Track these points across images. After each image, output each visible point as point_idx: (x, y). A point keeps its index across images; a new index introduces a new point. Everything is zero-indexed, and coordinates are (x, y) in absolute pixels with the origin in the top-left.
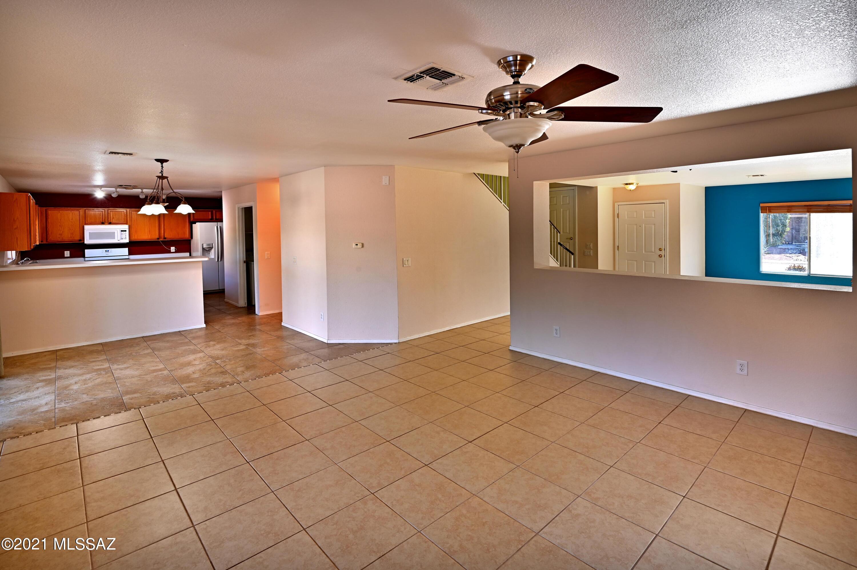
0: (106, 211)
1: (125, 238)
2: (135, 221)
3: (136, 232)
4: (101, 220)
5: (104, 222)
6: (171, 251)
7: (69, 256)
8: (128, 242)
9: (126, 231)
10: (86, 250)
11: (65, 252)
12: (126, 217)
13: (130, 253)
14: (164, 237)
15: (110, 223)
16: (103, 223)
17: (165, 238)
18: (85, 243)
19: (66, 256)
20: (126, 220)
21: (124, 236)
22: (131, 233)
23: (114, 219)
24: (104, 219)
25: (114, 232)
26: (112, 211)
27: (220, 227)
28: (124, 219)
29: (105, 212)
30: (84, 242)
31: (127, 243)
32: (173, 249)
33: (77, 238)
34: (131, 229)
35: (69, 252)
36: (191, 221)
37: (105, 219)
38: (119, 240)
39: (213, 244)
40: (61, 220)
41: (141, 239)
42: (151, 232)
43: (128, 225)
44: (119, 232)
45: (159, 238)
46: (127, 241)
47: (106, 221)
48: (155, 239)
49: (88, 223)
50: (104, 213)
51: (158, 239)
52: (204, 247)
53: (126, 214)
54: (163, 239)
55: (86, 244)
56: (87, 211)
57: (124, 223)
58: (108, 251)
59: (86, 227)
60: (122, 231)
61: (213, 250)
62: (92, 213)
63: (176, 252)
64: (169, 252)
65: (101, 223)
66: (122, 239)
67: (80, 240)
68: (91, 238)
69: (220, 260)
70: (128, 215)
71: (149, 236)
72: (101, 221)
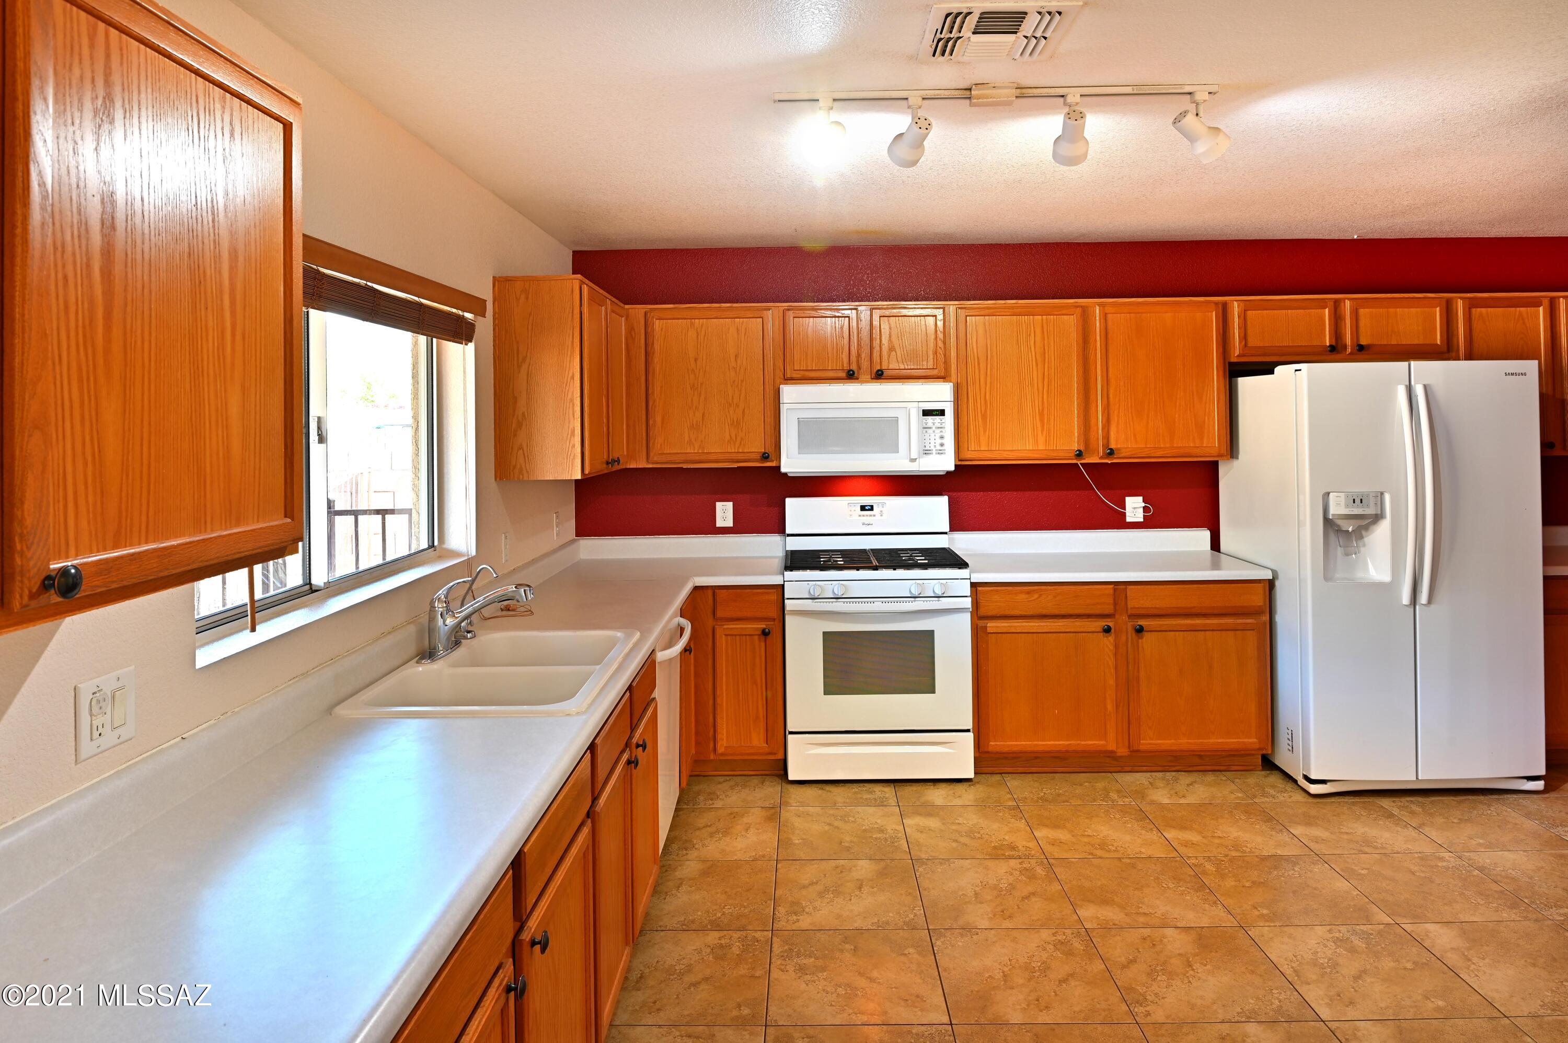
0: (862, 316)
1: (939, 447)
2: (983, 365)
3: (984, 417)
4: (846, 360)
5: (854, 367)
6: (1128, 519)
7: (731, 525)
8: (952, 468)
9: (942, 413)
10: (790, 502)
11: (718, 504)
12: (944, 343)
13: (958, 523)
14: (1106, 445)
15: (879, 376)
16: (851, 376)
17: (1111, 453)
18: (783, 470)
19: (720, 523)
20: (945, 356)
21: (933, 440)
22: (964, 422)
23: (893, 353)
24: (854, 358)
25: (896, 420)
26: (887, 312)
27: (1426, 388)
28: (935, 353)
29: (858, 319)
30: (779, 467)
31: (948, 473)
32: (1134, 507)
33: (754, 446)
34: (965, 406)
35: (730, 505)
36: (1233, 360)
37: (859, 356)
38: (913, 457)
39: (1387, 497)
40: (696, 360)
41: (1005, 455)
42: (1049, 420)
43: (952, 384)
44: (915, 415)
45: (1082, 448)
46: (944, 463)
47: (865, 364)
48: (1067, 455)
49: (794, 376)
50: (854, 324)
51: (1079, 454)
52: (1333, 510)
53: (941, 329)
54: (1101, 458)
55: (786, 474)
56: (790, 314)
57: (935, 372)
58: (872, 508)
59: (790, 393)
60: (927, 413)
61: (1381, 533)
62: (811, 324)
63: (1148, 523)
64: (1118, 522)
65: (843, 375)
66: (927, 452)
67: (765, 457)
68: (805, 445)
69: (1423, 598)
70: (953, 332)
71: (1041, 439)
72: (846, 367)
